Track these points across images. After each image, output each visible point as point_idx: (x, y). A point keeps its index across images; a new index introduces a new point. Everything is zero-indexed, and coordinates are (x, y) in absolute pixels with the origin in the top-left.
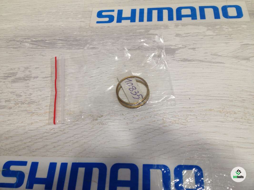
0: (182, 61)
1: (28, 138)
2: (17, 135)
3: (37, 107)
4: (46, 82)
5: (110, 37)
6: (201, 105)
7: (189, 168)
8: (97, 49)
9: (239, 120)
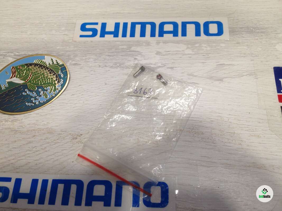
5: (92, 53)
8: (80, 65)
9: (205, 140)
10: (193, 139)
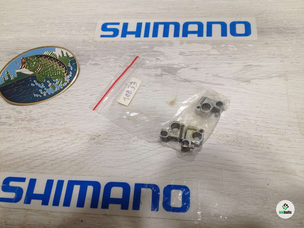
0: (183, 81)
1: (27, 155)
2: (16, 152)
3: (37, 124)
5: (113, 53)
8: (99, 65)
9: (230, 143)
10: (217, 142)
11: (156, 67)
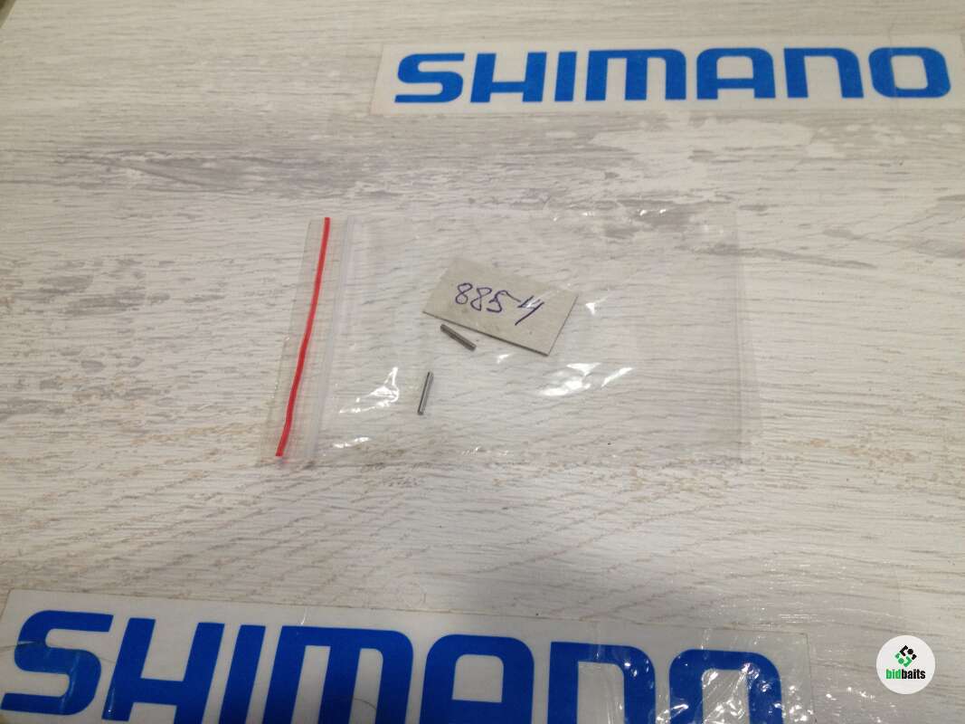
0: (712, 252)
1: (120, 525)
2: (76, 513)
3: (160, 409)
4: (197, 316)
5: (444, 155)
6: (780, 422)
7: (728, 661)
8: (394, 198)
10: (871, 481)
11: (605, 206)
